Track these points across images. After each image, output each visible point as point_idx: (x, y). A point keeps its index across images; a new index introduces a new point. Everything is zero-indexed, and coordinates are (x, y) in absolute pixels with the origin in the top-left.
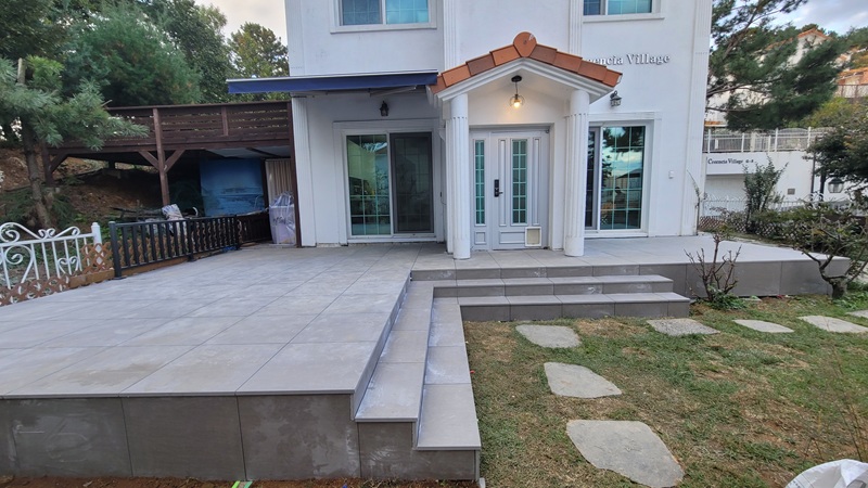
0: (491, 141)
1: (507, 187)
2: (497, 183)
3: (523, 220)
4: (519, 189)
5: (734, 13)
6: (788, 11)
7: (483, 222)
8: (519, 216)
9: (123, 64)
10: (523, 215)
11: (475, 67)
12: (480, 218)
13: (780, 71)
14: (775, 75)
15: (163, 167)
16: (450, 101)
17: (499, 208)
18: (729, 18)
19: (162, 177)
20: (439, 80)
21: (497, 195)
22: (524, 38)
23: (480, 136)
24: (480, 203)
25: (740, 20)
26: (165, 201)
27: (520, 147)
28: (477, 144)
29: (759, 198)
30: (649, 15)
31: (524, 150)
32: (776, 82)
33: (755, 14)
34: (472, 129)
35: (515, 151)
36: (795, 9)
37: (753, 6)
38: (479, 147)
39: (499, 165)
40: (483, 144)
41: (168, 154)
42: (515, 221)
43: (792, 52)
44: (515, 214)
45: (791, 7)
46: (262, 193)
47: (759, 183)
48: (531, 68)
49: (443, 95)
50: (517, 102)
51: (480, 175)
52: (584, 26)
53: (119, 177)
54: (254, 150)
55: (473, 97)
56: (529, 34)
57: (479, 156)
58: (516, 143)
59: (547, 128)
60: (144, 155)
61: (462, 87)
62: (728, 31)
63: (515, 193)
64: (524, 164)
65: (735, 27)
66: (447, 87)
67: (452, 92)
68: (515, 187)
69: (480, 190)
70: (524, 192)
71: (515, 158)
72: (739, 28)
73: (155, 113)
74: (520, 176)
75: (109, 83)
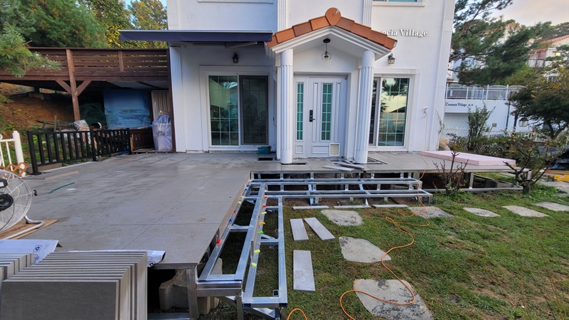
0: (308, 83)
1: (318, 115)
2: (311, 112)
3: (328, 138)
4: (326, 117)
5: (467, 8)
6: (500, 9)
7: (301, 139)
8: (326, 136)
10: (329, 134)
11: (297, 30)
12: (300, 136)
13: (493, 48)
14: (490, 50)
15: (75, 92)
16: (281, 53)
17: (313, 130)
18: (464, 11)
19: (75, 100)
20: (273, 39)
21: (311, 121)
22: (333, 12)
23: (301, 80)
24: (300, 126)
25: (470, 13)
26: (76, 117)
27: (327, 88)
28: (298, 85)
29: (476, 129)
30: (415, 4)
31: (330, 90)
32: (490, 54)
33: (480, 9)
34: (296, 74)
35: (325, 91)
36: (504, 7)
37: (479, 4)
38: (300, 87)
39: (313, 100)
40: (302, 85)
42: (323, 138)
43: (501, 35)
44: (323, 134)
45: (502, 6)
46: (148, 114)
47: (477, 118)
48: (337, 34)
49: (276, 49)
50: (326, 57)
51: (300, 107)
52: (373, 8)
53: (42, 99)
54: (142, 83)
55: (297, 52)
56: (336, 9)
57: (300, 93)
58: (325, 86)
59: (346, 76)
60: (60, 84)
61: (288, 44)
62: (462, 20)
63: (324, 119)
64: (330, 100)
65: (467, 17)
66: (278, 43)
67: (281, 47)
68: (324, 115)
69: (300, 117)
70: (329, 119)
71: (324, 96)
72: (469, 18)
73: (68, 53)
74: (327, 109)
75: (34, 30)
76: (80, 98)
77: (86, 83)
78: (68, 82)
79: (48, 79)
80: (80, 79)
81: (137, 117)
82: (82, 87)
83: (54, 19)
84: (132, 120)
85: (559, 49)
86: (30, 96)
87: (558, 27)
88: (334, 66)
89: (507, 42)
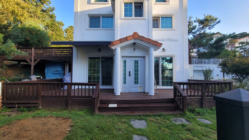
0: (128, 60)
1: (133, 73)
2: (130, 72)
3: (137, 83)
4: (136, 74)
5: (196, 29)
6: (210, 29)
7: (126, 84)
8: (136, 82)
9: (29, 35)
10: (137, 82)
11: (121, 41)
12: (125, 82)
13: (210, 44)
14: (208, 45)
15: (33, 64)
16: (115, 49)
17: (131, 79)
18: (195, 30)
19: (32, 67)
20: (112, 44)
21: (130, 76)
22: (135, 34)
23: (125, 59)
24: (125, 78)
25: (198, 31)
26: (32, 74)
27: (136, 62)
28: (124, 61)
29: (207, 78)
30: (171, 29)
31: (137, 63)
32: (209, 47)
33: (202, 30)
34: (122, 57)
35: (135, 63)
36: (212, 29)
37: (201, 28)
38: (125, 62)
39: (130, 67)
40: (126, 61)
41: (35, 60)
42: (135, 83)
43: (212, 39)
44: (135, 81)
45: (211, 28)
46: (63, 72)
47: (207, 73)
48: (137, 41)
49: (113, 48)
50: (134, 50)
51: (125, 70)
52: (153, 31)
53: (21, 66)
54: (61, 60)
55: (122, 48)
56: (137, 33)
57: (125, 64)
58: (135, 61)
59: (144, 57)
60: (28, 61)
61: (118, 46)
62: (195, 33)
63: (135, 75)
64: (137, 67)
65: (197, 33)
66: (114, 45)
67: (115, 47)
68: (135, 73)
69: (125, 74)
70: (137, 75)
71: (135, 65)
72: (198, 33)
73: (33, 49)
74: (136, 70)
75: (23, 40)
76: (35, 66)
77: (38, 60)
78: (31, 60)
79: (23, 59)
80: (36, 59)
81: (59, 74)
82: (36, 62)
83: (33, 36)
84: (56, 75)
85: (240, 43)
86: (16, 65)
87: (238, 34)
88: (138, 53)
89: (215, 42)
